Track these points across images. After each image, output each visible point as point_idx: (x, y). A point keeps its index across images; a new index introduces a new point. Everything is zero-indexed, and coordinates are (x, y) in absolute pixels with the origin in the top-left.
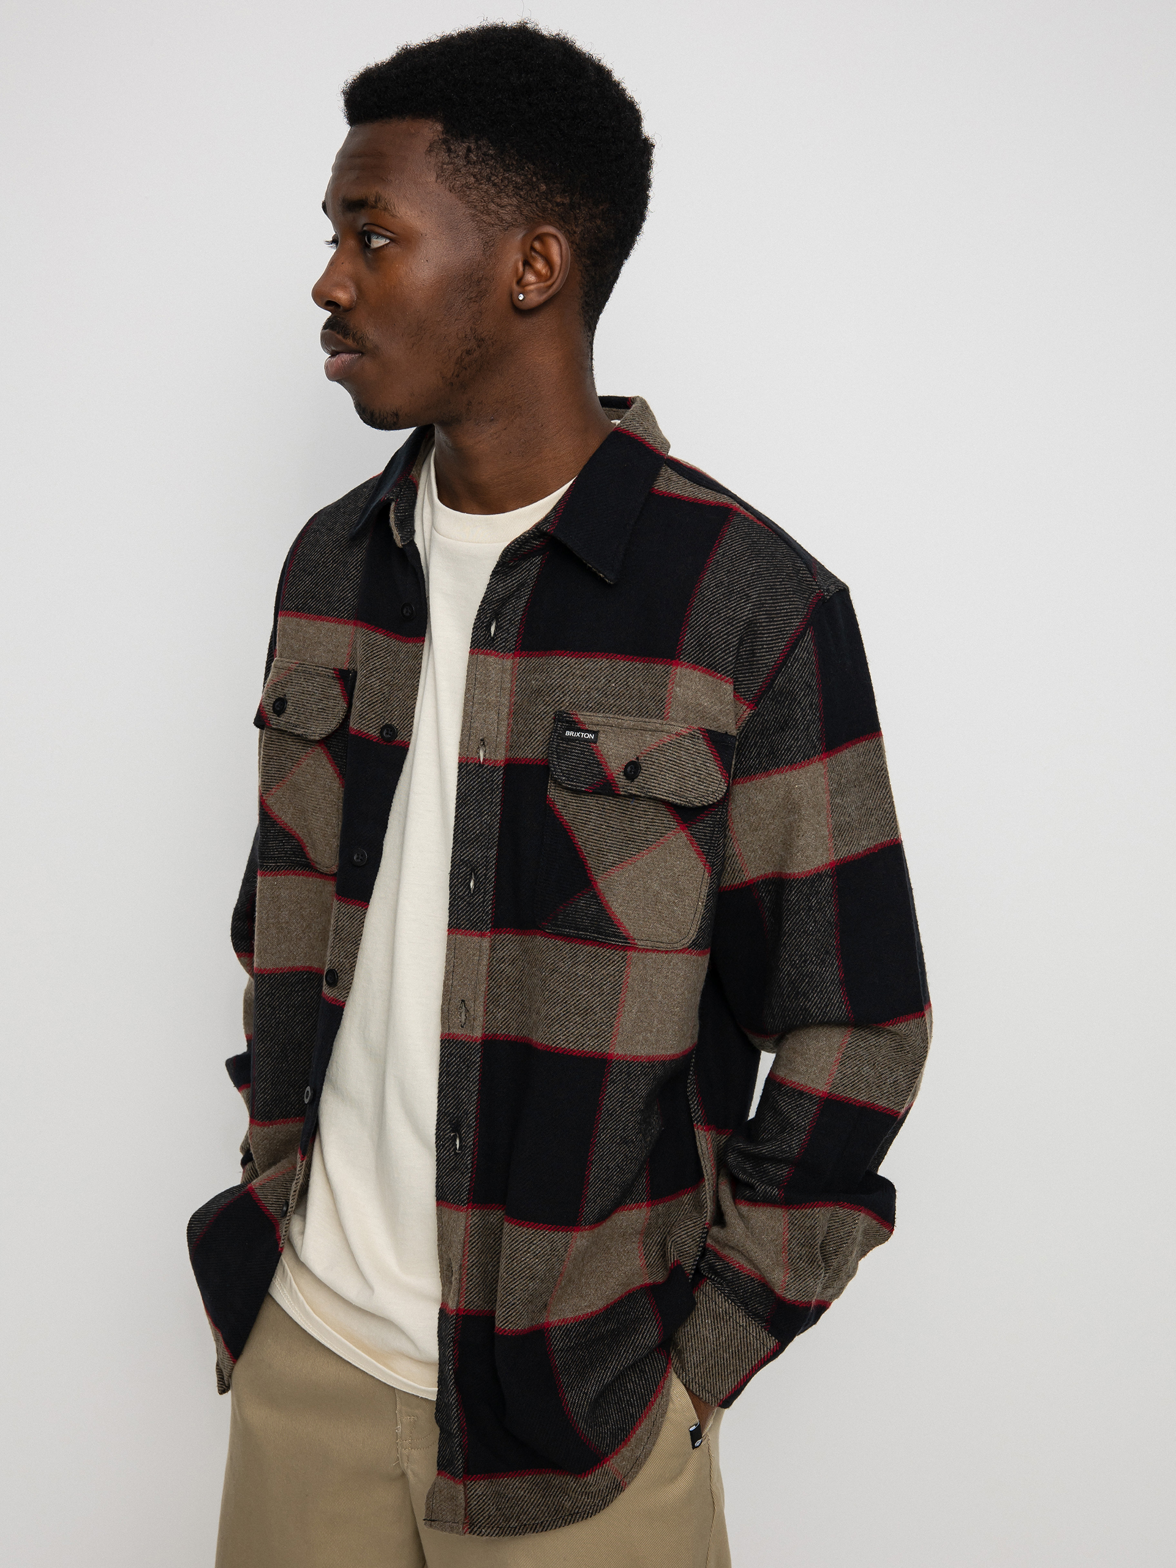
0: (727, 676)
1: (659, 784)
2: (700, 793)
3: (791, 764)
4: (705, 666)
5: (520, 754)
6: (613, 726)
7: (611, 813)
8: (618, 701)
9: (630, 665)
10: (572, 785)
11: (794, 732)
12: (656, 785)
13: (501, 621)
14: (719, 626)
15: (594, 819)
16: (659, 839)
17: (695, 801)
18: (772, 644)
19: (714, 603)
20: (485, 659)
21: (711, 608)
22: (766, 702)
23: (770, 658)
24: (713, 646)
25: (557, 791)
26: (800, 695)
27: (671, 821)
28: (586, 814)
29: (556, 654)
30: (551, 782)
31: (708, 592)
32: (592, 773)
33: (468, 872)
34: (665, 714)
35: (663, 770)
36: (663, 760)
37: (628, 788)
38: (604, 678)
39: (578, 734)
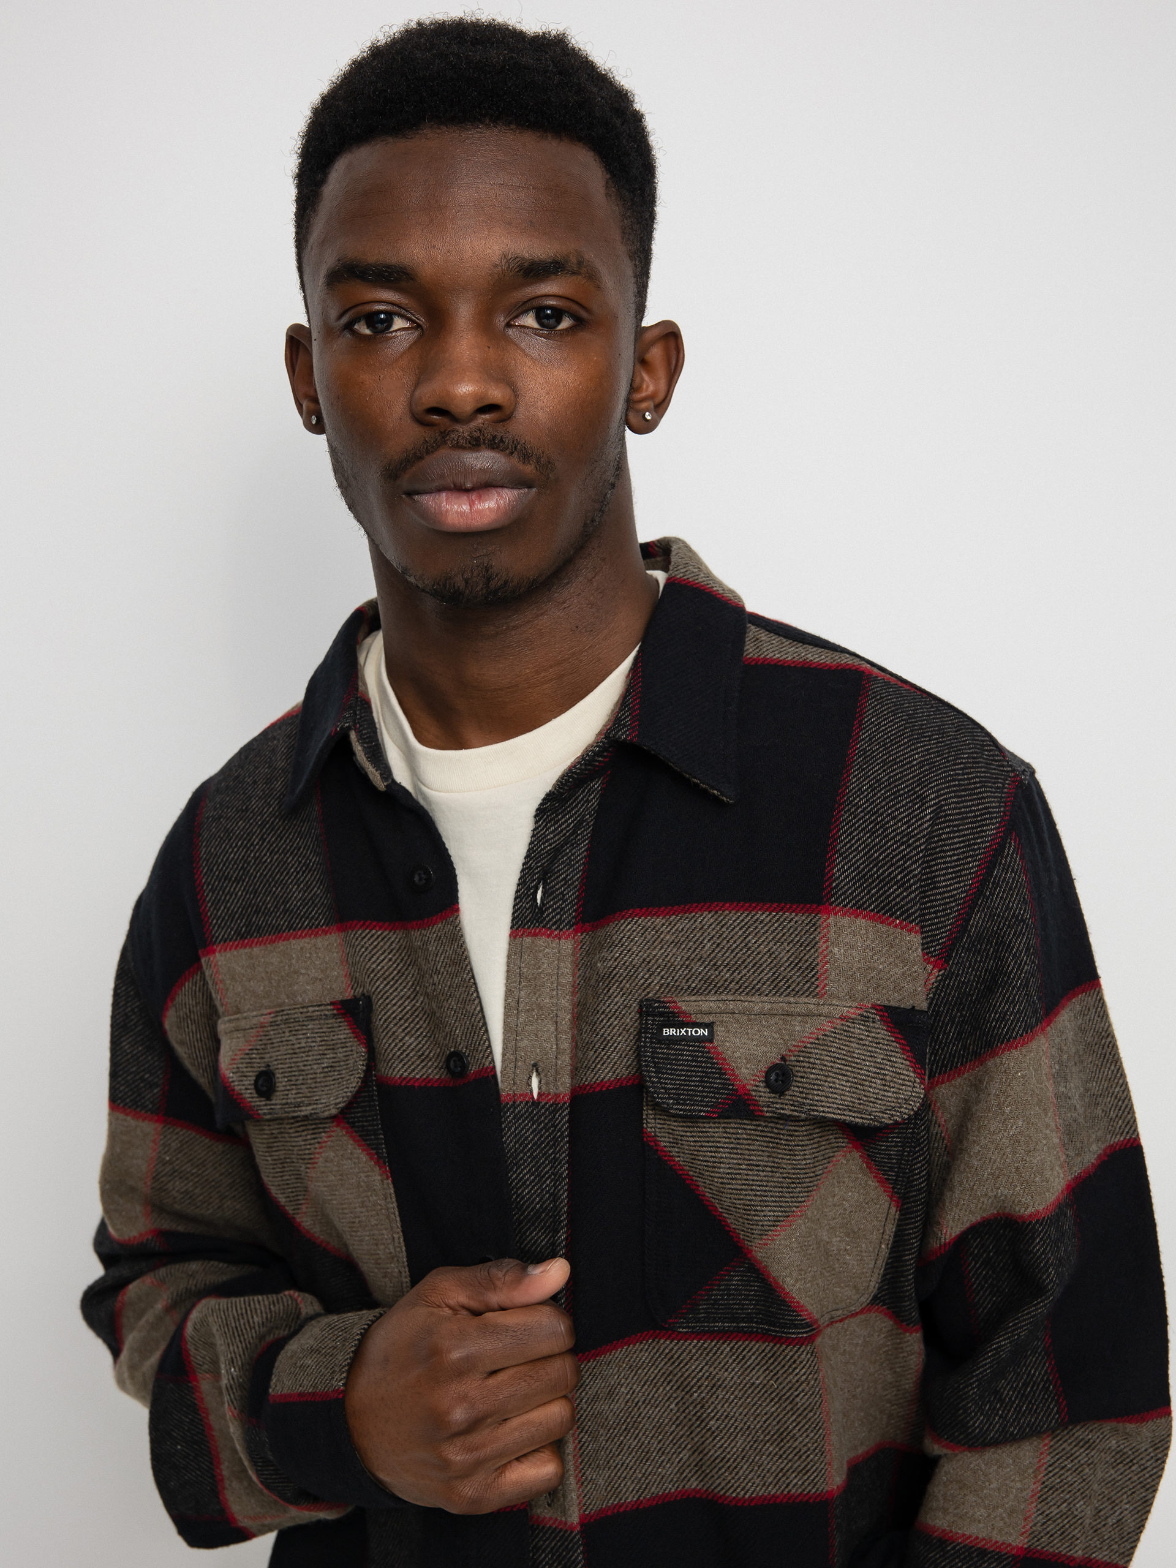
0: (911, 922)
1: (827, 1097)
2: (887, 1103)
3: (1008, 1040)
4: (872, 910)
5: (594, 1077)
6: (734, 1013)
7: (749, 1145)
8: (735, 974)
9: (747, 916)
10: (685, 1110)
11: (1007, 991)
12: (823, 1098)
13: (550, 883)
14: (888, 848)
15: (726, 1158)
17: (884, 1118)
18: (960, 865)
19: (874, 814)
20: (533, 942)
21: (871, 823)
22: (961, 954)
23: (959, 888)
24: (883, 880)
25: (657, 1121)
26: (1009, 936)
28: (711, 1152)
30: (647, 1110)
31: (860, 799)
32: (712, 1087)
34: (818, 989)
35: (830, 1074)
36: (828, 1058)
37: (778, 1106)
38: (709, 940)
39: (683, 1031)
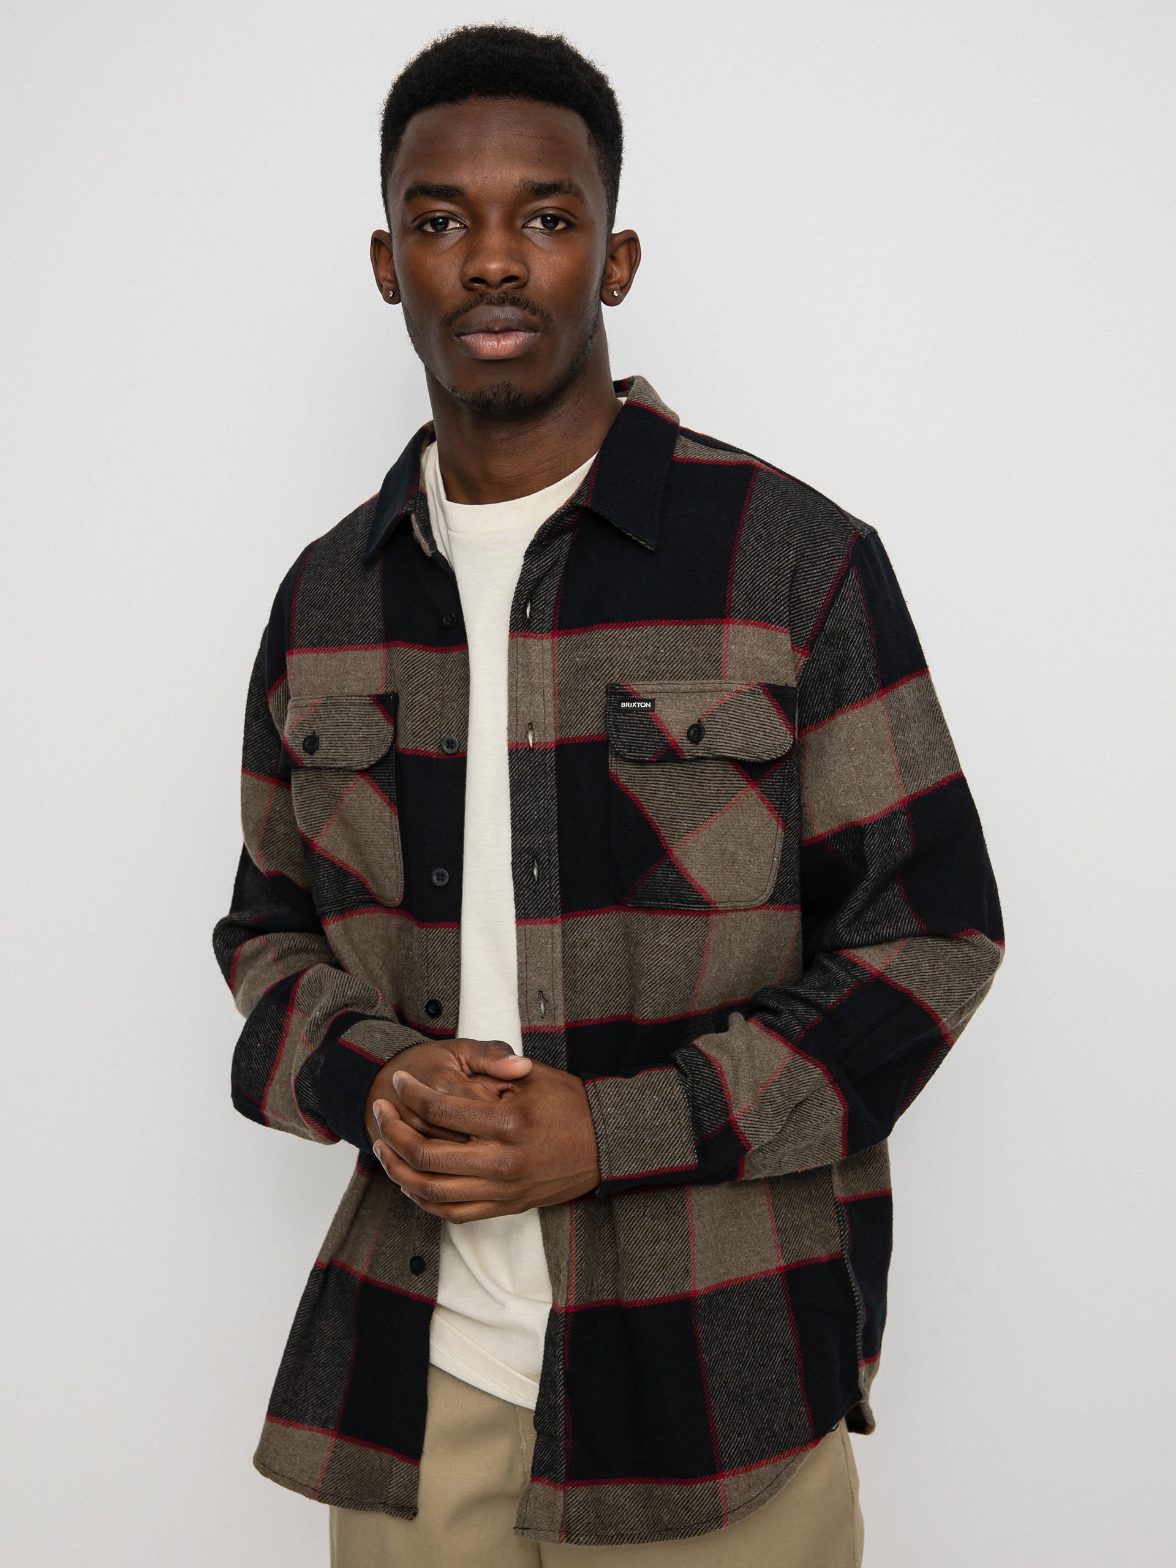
0: (782, 626)
1: (725, 743)
2: (767, 747)
4: (757, 620)
5: (573, 733)
6: (669, 692)
7: (678, 780)
8: (669, 667)
9: (676, 629)
10: (635, 756)
12: (723, 744)
13: (535, 602)
14: (766, 578)
15: (663, 788)
16: (730, 800)
17: (763, 756)
19: (757, 556)
20: (525, 642)
21: (754, 562)
22: (820, 646)
23: (817, 602)
24: (763, 599)
25: (618, 765)
27: (740, 781)
28: (653, 784)
29: (599, 628)
30: (611, 757)
31: (749, 547)
32: (654, 741)
33: (530, 860)
34: (722, 674)
35: (728, 728)
36: (727, 718)
37: (694, 751)
38: (652, 645)
39: (634, 704)
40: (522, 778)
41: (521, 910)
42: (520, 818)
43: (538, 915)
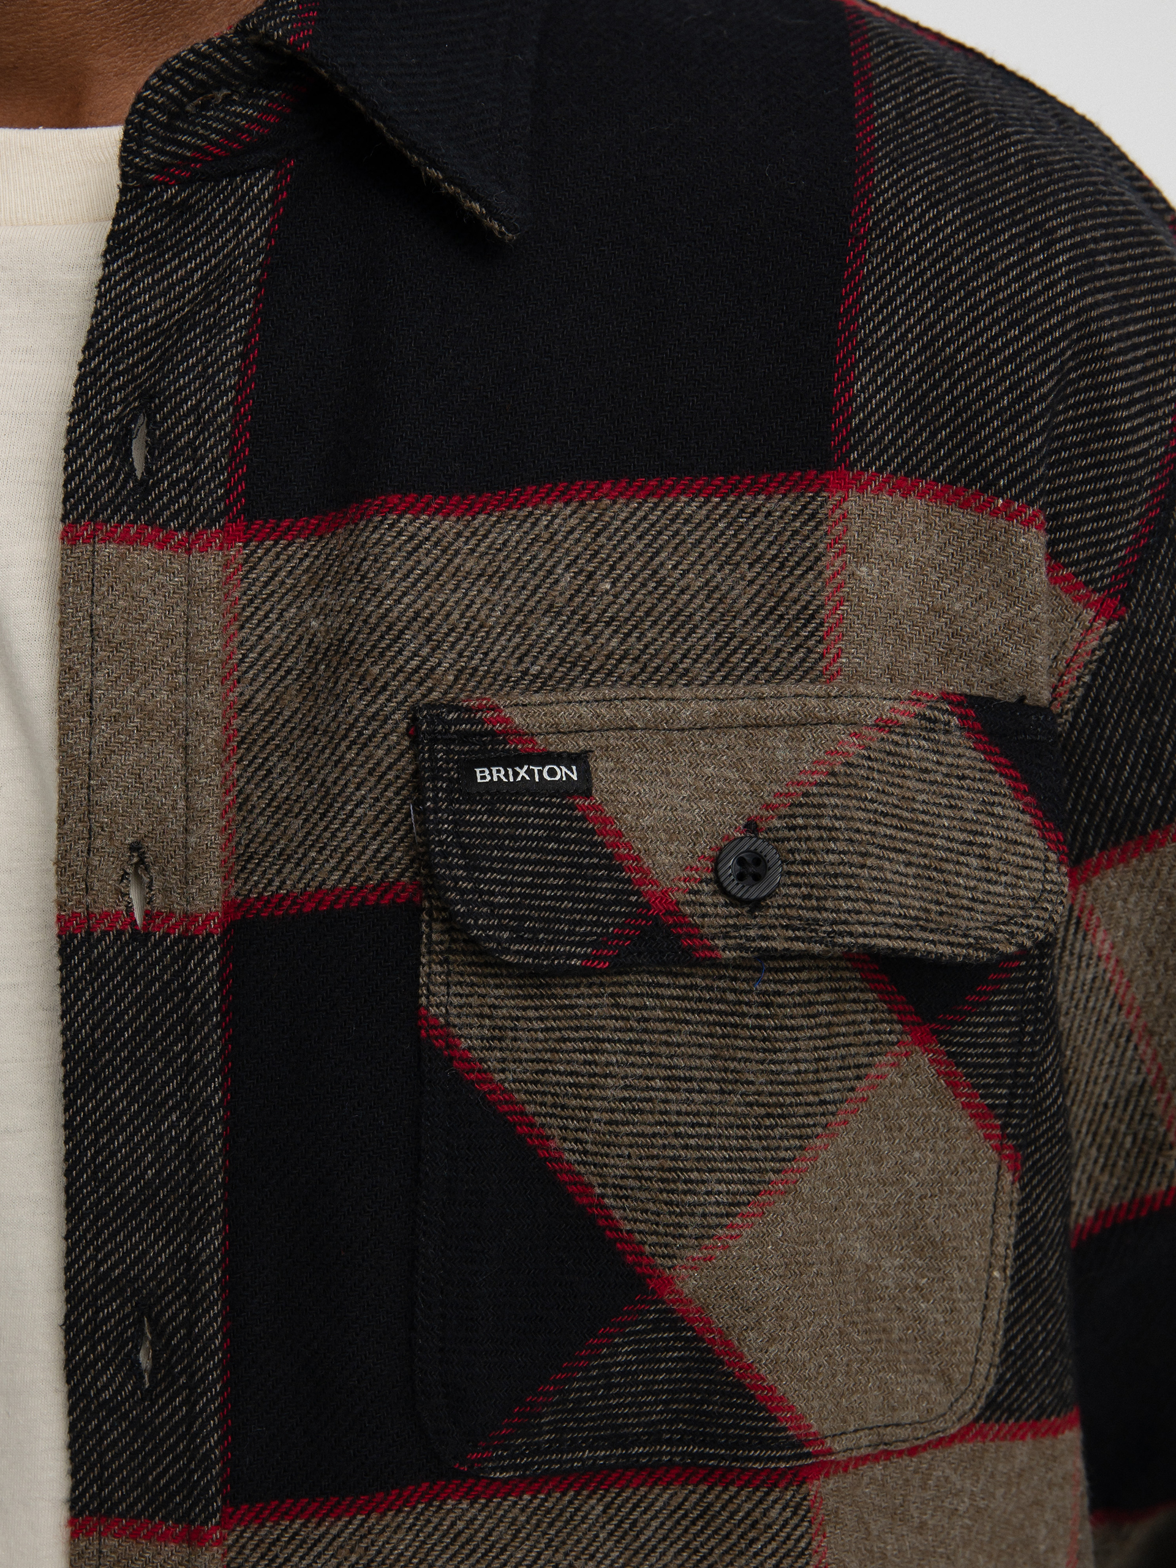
0: (1031, 503)
1: (869, 902)
2: (1000, 910)
4: (941, 478)
5: (290, 880)
6: (633, 728)
7: (668, 1032)
8: (632, 640)
9: (653, 509)
10: (536, 955)
12: (860, 905)
13: (165, 419)
17: (996, 941)
18: (1148, 384)
20: (122, 558)
22: (1155, 586)
24: (967, 407)
25: (457, 989)
28: (584, 1051)
29: (384, 510)
30: (429, 963)
31: (906, 226)
32: (593, 900)
33: (127, 1316)
34: (824, 663)
36: (861, 815)
37: (752, 933)
38: (568, 567)
39: (522, 773)
40: (105, 1033)
41: (90, 1486)
42: (94, 1173)
43: (144, 1509)
